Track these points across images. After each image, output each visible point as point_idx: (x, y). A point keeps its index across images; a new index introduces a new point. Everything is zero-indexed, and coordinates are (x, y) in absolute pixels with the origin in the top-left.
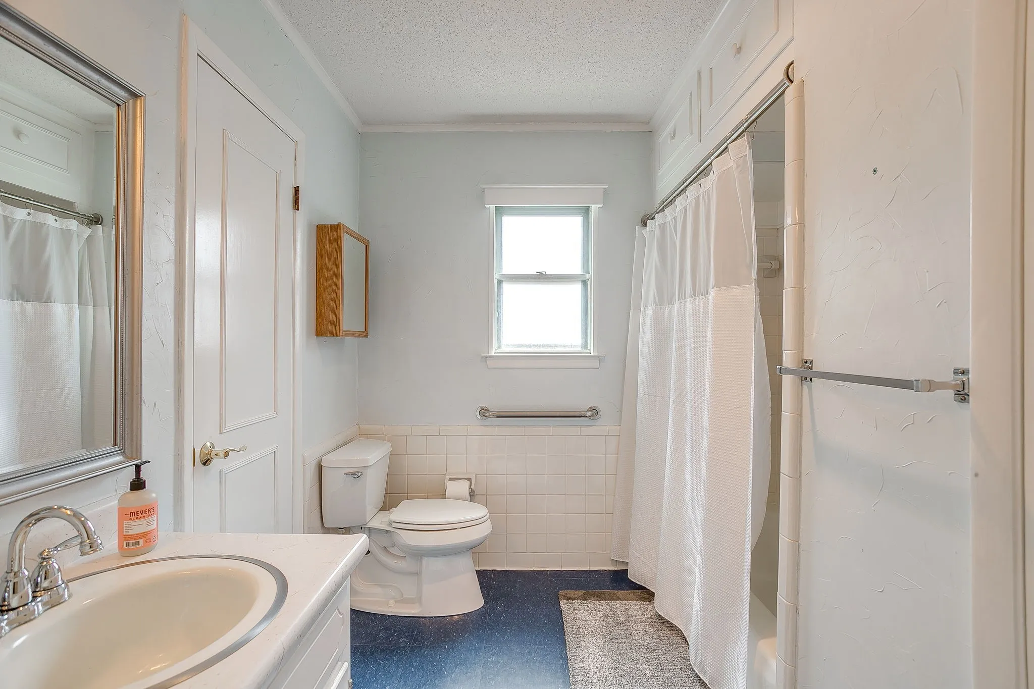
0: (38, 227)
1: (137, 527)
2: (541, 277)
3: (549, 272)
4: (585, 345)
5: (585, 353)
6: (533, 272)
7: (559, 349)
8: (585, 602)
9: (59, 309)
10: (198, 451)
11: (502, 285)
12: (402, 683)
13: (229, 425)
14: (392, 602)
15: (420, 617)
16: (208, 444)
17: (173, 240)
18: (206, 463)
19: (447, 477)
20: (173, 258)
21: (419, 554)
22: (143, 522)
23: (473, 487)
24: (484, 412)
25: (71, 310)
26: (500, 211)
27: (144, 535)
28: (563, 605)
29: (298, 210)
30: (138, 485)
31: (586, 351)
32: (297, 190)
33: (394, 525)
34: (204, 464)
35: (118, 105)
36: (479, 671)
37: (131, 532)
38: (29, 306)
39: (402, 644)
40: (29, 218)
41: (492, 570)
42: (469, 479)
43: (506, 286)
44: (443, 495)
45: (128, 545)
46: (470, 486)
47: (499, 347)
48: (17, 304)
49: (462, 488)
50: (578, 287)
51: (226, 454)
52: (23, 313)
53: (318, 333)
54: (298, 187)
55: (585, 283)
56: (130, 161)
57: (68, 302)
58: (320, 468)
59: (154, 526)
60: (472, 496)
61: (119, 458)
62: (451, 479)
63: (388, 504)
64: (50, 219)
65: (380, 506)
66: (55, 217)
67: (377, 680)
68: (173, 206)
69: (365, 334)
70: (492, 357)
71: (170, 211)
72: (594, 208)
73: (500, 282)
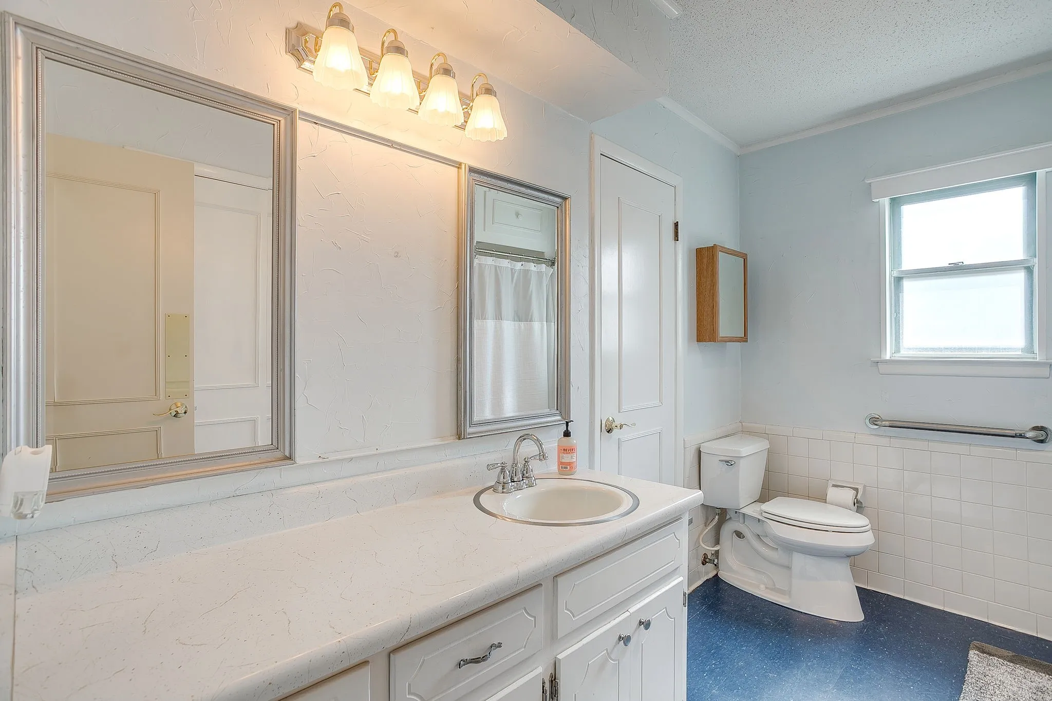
0: (526, 272)
1: (567, 458)
2: (957, 269)
3: (967, 262)
4: (1029, 348)
5: (1028, 358)
6: (945, 264)
7: (984, 354)
8: (1012, 664)
9: (536, 325)
10: (604, 422)
11: (901, 282)
12: (758, 650)
13: (625, 407)
14: (762, 586)
15: (789, 608)
16: (611, 419)
17: (588, 282)
18: (609, 431)
19: (831, 483)
20: (588, 293)
21: (790, 548)
22: (569, 455)
23: (859, 497)
24: (874, 421)
25: (542, 325)
26: (896, 203)
27: (569, 464)
28: (972, 656)
29: (678, 240)
30: (567, 434)
31: (1032, 355)
32: (676, 225)
33: (765, 515)
34: (608, 432)
35: (558, 207)
36: (839, 671)
37: (563, 461)
38: (522, 324)
39: (766, 623)
40: (522, 267)
41: (885, 594)
42: (856, 490)
43: (907, 284)
44: (823, 499)
45: (562, 467)
46: (856, 496)
47: (898, 350)
48: (517, 323)
49: (848, 496)
50: (1020, 276)
51: (621, 427)
52: (520, 327)
53: (699, 340)
54: (677, 222)
55: (1029, 270)
56: (564, 239)
57: (541, 320)
58: (700, 452)
59: (575, 460)
60: (859, 506)
61: (559, 418)
62: (834, 486)
63: (765, 496)
64: (532, 267)
65: (757, 497)
66: (535, 264)
67: (736, 640)
68: (588, 259)
69: (744, 339)
70: (886, 362)
71: (586, 263)
72: (1041, 173)
73: (898, 280)
